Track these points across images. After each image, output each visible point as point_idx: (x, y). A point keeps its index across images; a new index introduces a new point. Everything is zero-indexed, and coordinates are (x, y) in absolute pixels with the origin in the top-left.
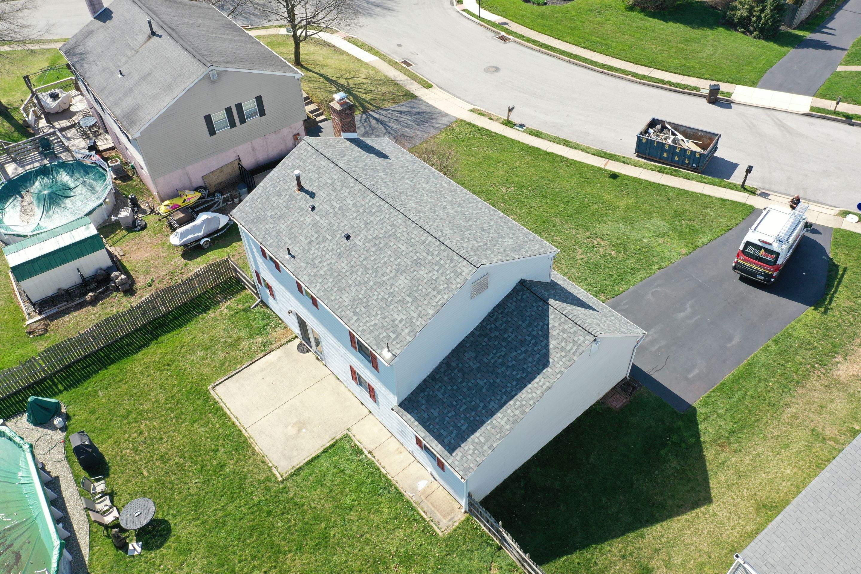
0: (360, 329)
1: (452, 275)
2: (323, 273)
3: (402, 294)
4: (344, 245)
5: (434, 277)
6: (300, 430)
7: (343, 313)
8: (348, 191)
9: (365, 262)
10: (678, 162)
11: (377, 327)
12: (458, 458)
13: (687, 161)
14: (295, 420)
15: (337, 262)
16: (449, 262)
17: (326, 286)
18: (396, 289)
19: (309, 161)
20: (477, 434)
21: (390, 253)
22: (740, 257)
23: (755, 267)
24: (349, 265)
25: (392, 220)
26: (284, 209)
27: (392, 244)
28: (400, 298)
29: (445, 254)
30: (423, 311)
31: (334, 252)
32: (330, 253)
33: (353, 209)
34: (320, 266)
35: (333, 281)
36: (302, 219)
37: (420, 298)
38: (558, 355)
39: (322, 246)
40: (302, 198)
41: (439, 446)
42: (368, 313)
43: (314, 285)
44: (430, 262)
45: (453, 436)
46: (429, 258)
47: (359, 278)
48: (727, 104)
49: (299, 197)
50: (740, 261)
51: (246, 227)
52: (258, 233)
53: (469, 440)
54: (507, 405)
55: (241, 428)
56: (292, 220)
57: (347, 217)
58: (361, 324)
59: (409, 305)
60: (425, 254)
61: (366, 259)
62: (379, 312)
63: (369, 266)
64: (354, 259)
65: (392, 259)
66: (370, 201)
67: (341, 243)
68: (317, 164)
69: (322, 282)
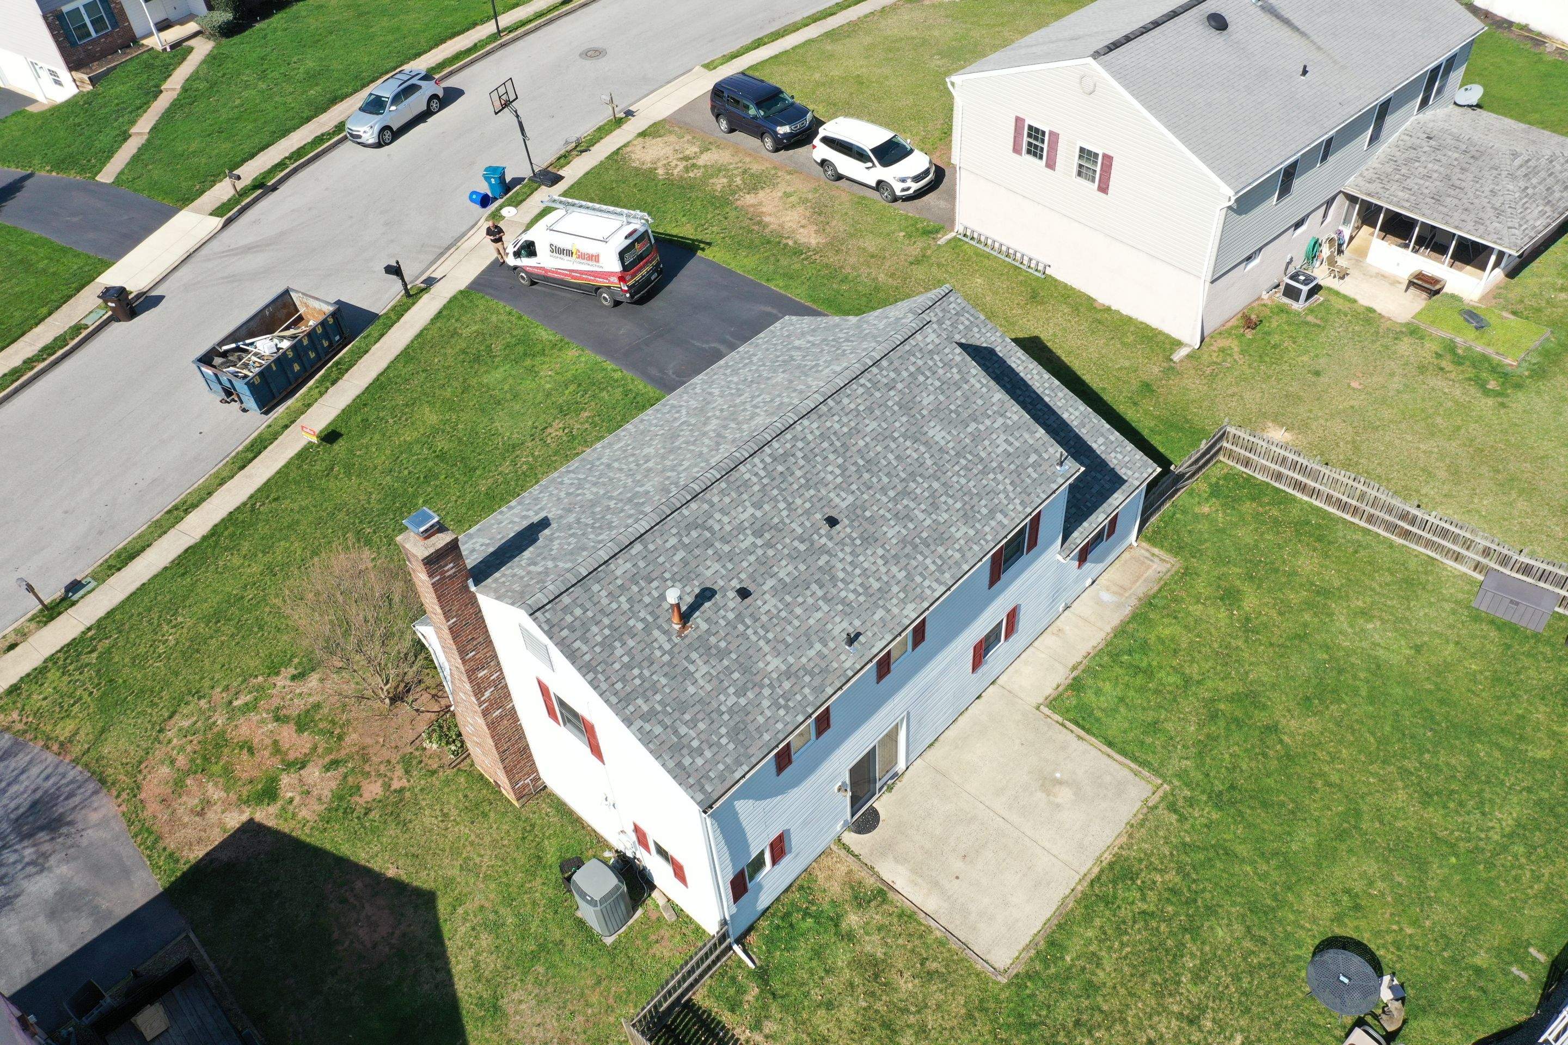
0: (1020, 508)
1: (936, 357)
2: (904, 573)
3: (962, 436)
4: (848, 530)
5: (938, 384)
7: (989, 537)
8: (718, 516)
9: (892, 494)
11: (1018, 481)
12: (1130, 473)
14: (1040, 795)
15: (883, 546)
16: (913, 359)
17: (933, 568)
18: (951, 445)
19: (605, 601)
20: (1094, 446)
21: (879, 448)
22: (628, 278)
23: (644, 272)
24: (892, 523)
25: (810, 437)
26: (726, 662)
27: (861, 443)
28: (967, 441)
29: (896, 364)
30: (995, 408)
31: (859, 550)
32: (861, 558)
33: (767, 507)
34: (885, 578)
35: (921, 553)
36: (764, 618)
37: (970, 411)
39: (841, 575)
40: (707, 620)
41: (1115, 495)
42: (992, 495)
43: (928, 592)
44: (908, 387)
45: (1099, 476)
46: (900, 386)
47: (923, 507)
48: (148, 301)
49: (704, 626)
50: (630, 283)
51: (754, 760)
52: (780, 726)
53: (1103, 456)
54: (1051, 404)
55: (1085, 884)
56: (762, 643)
57: (782, 521)
58: (1011, 507)
59: (982, 427)
60: (892, 393)
61: (884, 490)
62: (991, 476)
63: (900, 488)
64: (882, 512)
65: (893, 445)
66: (756, 474)
67: (842, 535)
68: (619, 582)
69: (921, 574)
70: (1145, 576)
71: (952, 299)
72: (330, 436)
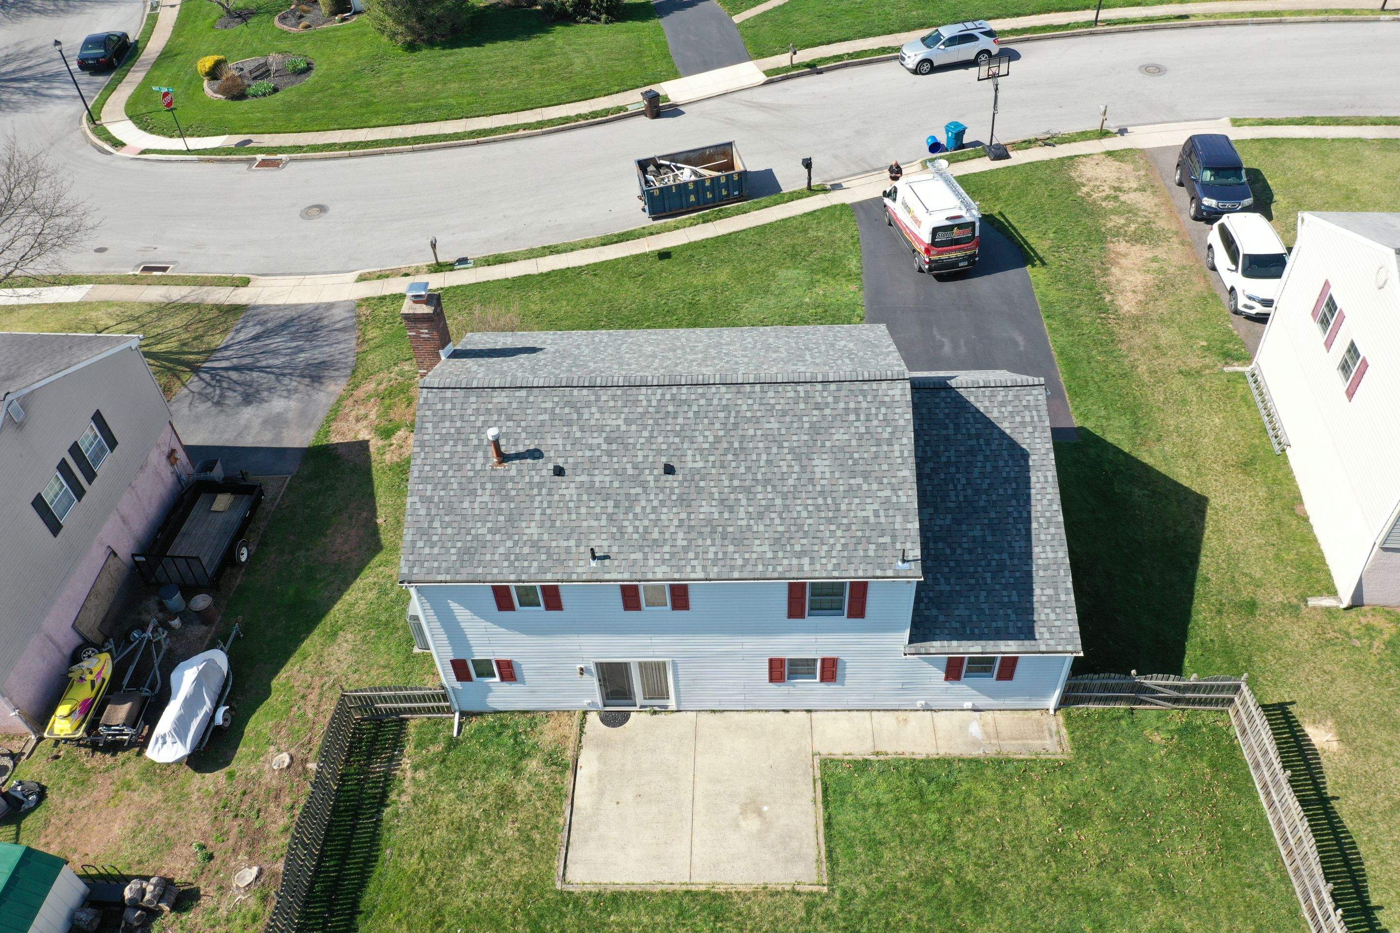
0: (830, 567)
1: (883, 410)
2: (685, 543)
3: (841, 482)
4: (676, 484)
5: (862, 430)
6: (760, 813)
7: (780, 569)
8: (594, 410)
9: (736, 483)
10: (714, 199)
11: (851, 547)
12: (1047, 635)
13: (724, 193)
14: (737, 809)
15: (689, 514)
16: (861, 398)
17: (711, 556)
18: (823, 482)
19: (470, 412)
20: (1037, 592)
21: (761, 445)
22: (932, 252)
23: (953, 255)
24: (714, 503)
25: (715, 402)
26: (503, 505)
27: (751, 432)
28: (842, 488)
29: (842, 393)
30: (893, 480)
31: (668, 503)
32: (665, 510)
33: (634, 428)
34: (667, 536)
35: (713, 540)
36: (556, 497)
37: (868, 468)
38: (1026, 435)
39: (638, 510)
40: (519, 471)
42: (818, 541)
43: (689, 569)
44: (834, 417)
45: (1013, 617)
46: (827, 411)
47: (751, 509)
48: (674, 111)
49: (513, 472)
50: (933, 258)
51: (458, 577)
52: (495, 571)
53: (1036, 605)
54: (1033, 532)
55: (684, 888)
56: (538, 511)
57: (634, 445)
58: (824, 561)
59: (865, 487)
60: (815, 412)
61: (732, 477)
62: (833, 527)
63: (747, 483)
64: (714, 490)
65: (774, 450)
66: (649, 401)
67: (668, 484)
68: (490, 406)
69: (697, 554)
70: (1030, 741)
71: (1035, 392)
72: (664, 255)
